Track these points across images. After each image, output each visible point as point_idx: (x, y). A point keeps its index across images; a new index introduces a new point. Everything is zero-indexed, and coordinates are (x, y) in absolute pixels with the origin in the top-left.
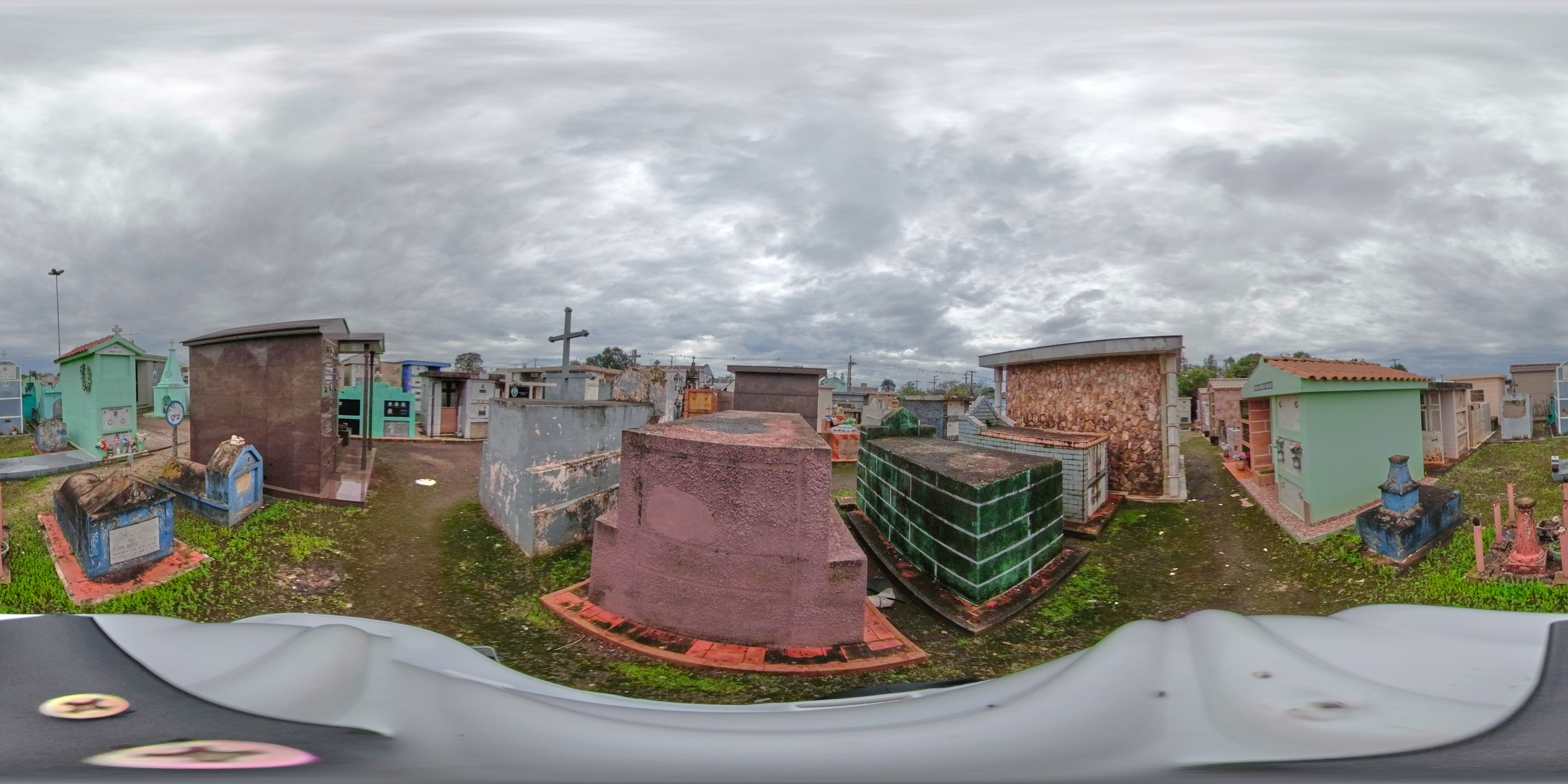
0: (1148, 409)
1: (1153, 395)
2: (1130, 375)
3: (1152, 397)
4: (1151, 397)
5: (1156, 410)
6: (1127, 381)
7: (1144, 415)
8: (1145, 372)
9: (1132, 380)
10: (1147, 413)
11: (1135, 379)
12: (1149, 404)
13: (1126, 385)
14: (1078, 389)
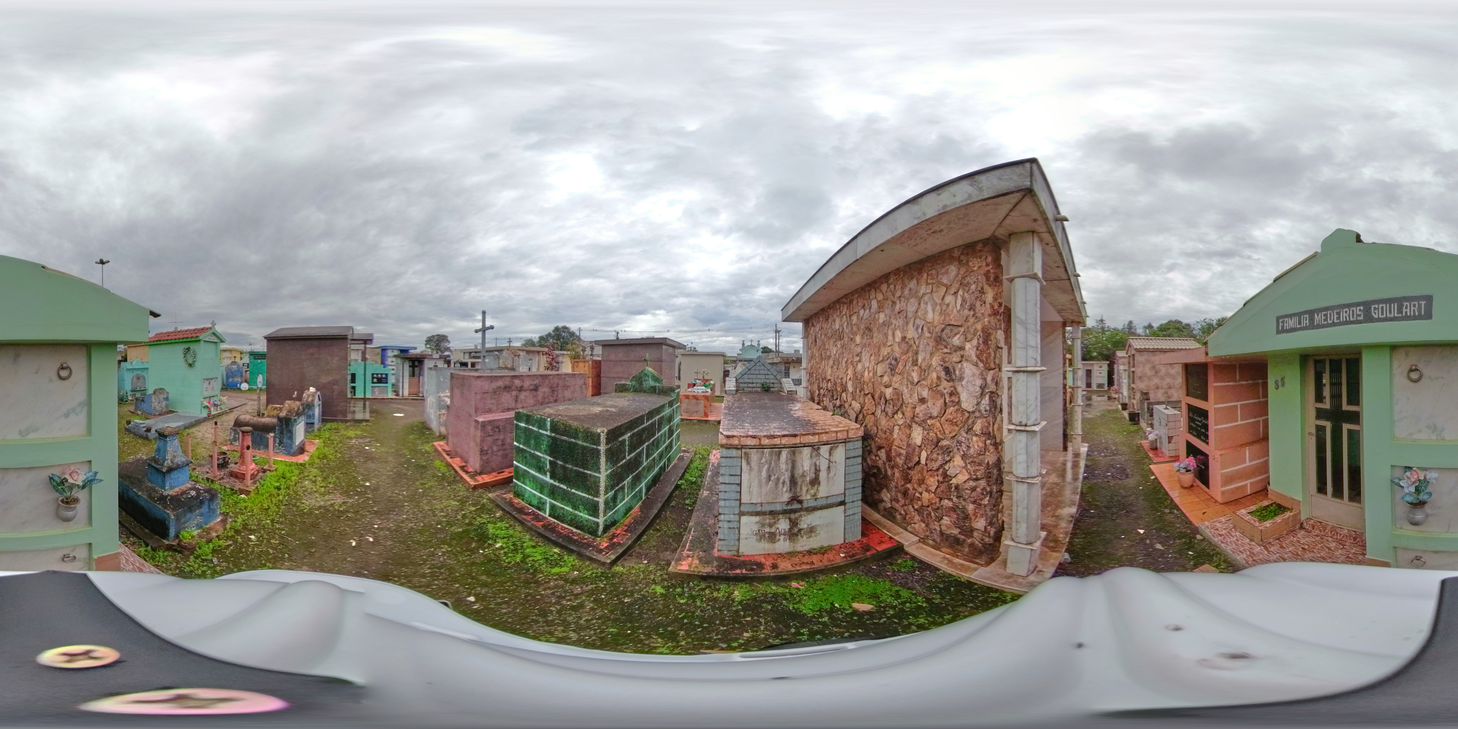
0: (961, 379)
1: (975, 342)
2: (926, 298)
3: (970, 349)
4: (968, 346)
5: (979, 382)
6: (919, 314)
7: (951, 394)
8: (956, 285)
9: (929, 308)
10: (959, 389)
11: (935, 305)
12: (965, 364)
13: (918, 321)
14: (858, 339)
